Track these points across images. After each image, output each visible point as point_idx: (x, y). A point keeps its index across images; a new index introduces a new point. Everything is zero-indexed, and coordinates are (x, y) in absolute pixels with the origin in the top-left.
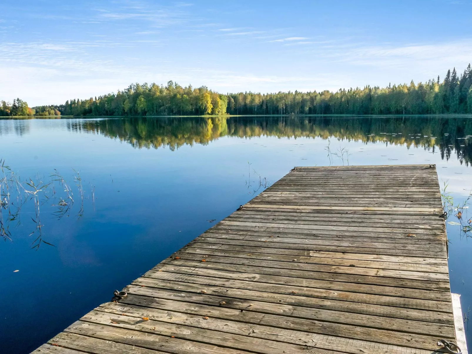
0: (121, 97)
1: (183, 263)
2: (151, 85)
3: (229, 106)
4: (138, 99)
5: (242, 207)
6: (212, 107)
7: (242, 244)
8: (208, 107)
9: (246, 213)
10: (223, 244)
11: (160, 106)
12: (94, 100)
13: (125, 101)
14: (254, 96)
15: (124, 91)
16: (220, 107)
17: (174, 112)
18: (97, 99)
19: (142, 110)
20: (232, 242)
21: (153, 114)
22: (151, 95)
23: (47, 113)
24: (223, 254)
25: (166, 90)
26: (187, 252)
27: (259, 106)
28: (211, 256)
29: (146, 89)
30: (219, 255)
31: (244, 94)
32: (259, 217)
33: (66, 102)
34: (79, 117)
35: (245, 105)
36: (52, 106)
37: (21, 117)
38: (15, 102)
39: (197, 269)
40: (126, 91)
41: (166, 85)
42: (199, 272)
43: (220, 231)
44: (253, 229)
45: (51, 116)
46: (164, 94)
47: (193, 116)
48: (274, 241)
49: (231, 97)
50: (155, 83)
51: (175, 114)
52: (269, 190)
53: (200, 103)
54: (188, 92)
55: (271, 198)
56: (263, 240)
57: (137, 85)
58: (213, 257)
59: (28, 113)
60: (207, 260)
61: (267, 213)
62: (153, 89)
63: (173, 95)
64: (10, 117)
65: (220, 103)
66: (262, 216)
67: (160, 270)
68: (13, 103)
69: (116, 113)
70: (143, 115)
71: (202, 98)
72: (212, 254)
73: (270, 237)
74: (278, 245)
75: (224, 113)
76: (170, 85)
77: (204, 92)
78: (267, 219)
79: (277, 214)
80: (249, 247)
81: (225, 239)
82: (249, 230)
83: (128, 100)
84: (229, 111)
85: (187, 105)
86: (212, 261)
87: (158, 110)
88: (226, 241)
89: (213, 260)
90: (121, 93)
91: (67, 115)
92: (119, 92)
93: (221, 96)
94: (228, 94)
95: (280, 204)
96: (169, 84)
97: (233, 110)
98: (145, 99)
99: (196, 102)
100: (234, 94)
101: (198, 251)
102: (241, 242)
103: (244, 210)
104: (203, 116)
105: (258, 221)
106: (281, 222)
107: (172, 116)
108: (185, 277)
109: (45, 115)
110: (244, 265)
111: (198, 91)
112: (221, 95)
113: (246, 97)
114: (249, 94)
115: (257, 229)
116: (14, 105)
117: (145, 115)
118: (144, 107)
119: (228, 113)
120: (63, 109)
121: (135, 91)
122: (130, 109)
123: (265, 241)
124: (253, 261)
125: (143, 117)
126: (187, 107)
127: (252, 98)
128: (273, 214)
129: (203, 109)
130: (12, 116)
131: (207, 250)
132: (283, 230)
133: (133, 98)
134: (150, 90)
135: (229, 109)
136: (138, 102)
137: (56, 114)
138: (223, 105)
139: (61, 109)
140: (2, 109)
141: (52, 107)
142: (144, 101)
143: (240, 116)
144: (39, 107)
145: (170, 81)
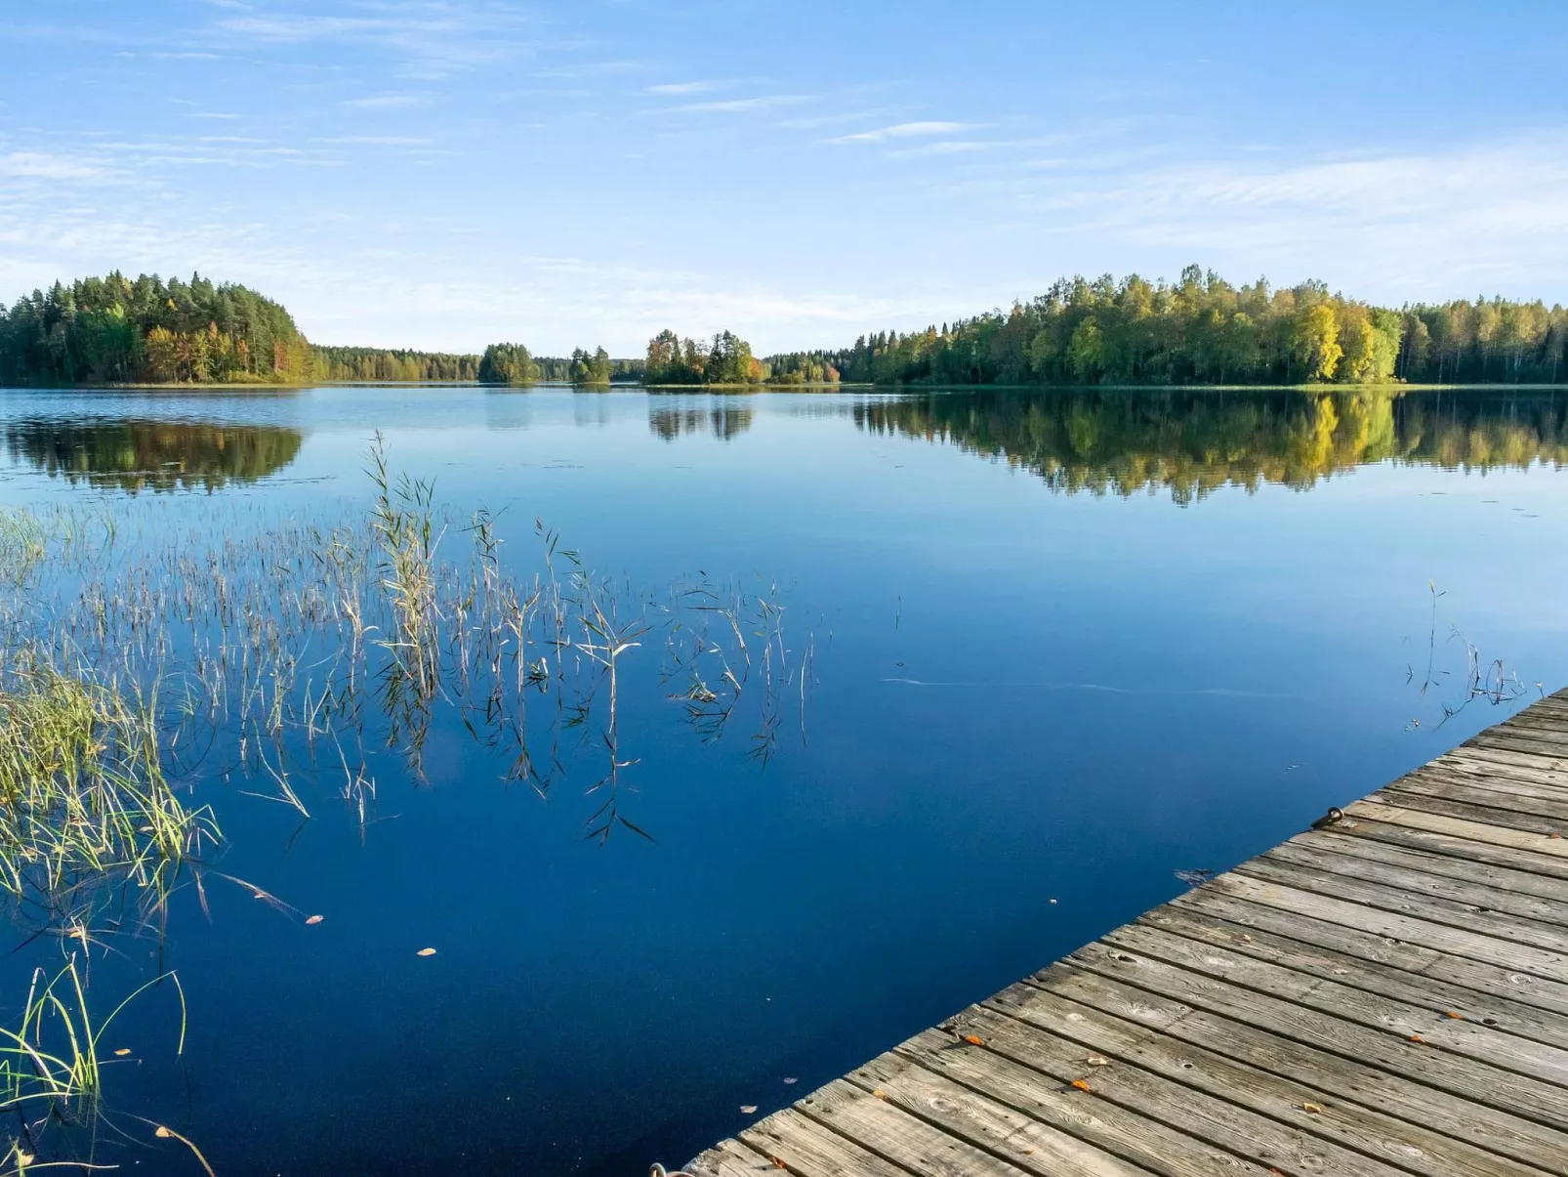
0: (1022, 325)
1: (987, 1072)
2: (1124, 280)
3: (1407, 351)
4: (1076, 329)
5: (1337, 815)
6: (1341, 354)
7: (1289, 1026)
8: (1325, 356)
9: (1352, 851)
10: (1196, 1007)
11: (1150, 353)
12: (939, 334)
13: (1034, 337)
14: (1512, 314)
15: (1032, 303)
16: (1371, 354)
17: (1197, 372)
18: (950, 330)
19: (1087, 367)
20: (1243, 1004)
21: (1123, 380)
22: (1123, 317)
23: (802, 375)
24: (1178, 1070)
25: (1176, 296)
26: (1026, 1013)
27: (1533, 351)
28: (1124, 1067)
29: (1106, 295)
30: (1161, 1069)
31: (1473, 304)
32: (1409, 880)
33: (858, 341)
34: (891, 387)
35: (1475, 346)
36: (818, 353)
37: (731, 386)
38: (719, 343)
39: (1035, 1129)
40: (1039, 302)
41: (1174, 279)
42: (1038, 1152)
43: (1203, 928)
44: (1367, 950)
45: (813, 384)
46: (1166, 312)
47: (1264, 388)
48: (1462, 1048)
49: (1418, 318)
50: (1137, 274)
51: (1200, 380)
52: (1490, 740)
53: (1292, 342)
54: (1254, 302)
55: (1496, 785)
56: (1403, 1024)
57: (1077, 282)
58: (1134, 1071)
59: (750, 375)
60: (1098, 1084)
61: (1459, 869)
62: (1131, 295)
63: (1196, 316)
64: (703, 386)
65: (1370, 342)
66: (1427, 879)
67: (881, 1088)
68: (711, 344)
69: (1002, 376)
70: (1090, 383)
71: (1304, 324)
72: (1130, 1054)
73: (1446, 1015)
74: (1476, 1080)
75: (1382, 375)
76: (1189, 280)
77: (1312, 302)
78: (1452, 904)
79: (1508, 880)
80: (1321, 1057)
81: (1215, 977)
82: (1344, 948)
83: (1043, 333)
84: (1404, 368)
85: (1245, 348)
86: (1116, 1097)
87: (1143, 365)
88: (1218, 991)
89: (1124, 1094)
90: (1023, 312)
91: (857, 381)
92: (1018, 307)
93: (1378, 314)
94: (1405, 306)
95: (1535, 826)
96: (1187, 277)
97: (1422, 365)
98: (1101, 328)
99: (1280, 337)
100: (1429, 305)
101: (1075, 1023)
102: (1284, 1014)
103: (1345, 831)
104: (1301, 388)
105: (1399, 908)
106: (1520, 933)
107: (1188, 388)
108: (967, 1160)
109: (796, 382)
110: (1268, 1167)
111: (1291, 300)
112: (1379, 310)
113: (1479, 316)
114: (1495, 306)
115: (1385, 952)
116: (716, 353)
117: (1097, 383)
118: (1094, 357)
119: (1398, 377)
120: (846, 361)
121: (1069, 303)
122: (1048, 364)
123: (1411, 1034)
124: (1323, 1150)
125: (1092, 387)
126: (1248, 356)
127: (1503, 321)
128: (1486, 880)
129: (1306, 361)
130: (708, 384)
131: (1113, 1027)
132: (1524, 988)
133: (1063, 327)
134: (1119, 300)
135: (1405, 362)
136: (1077, 338)
137: (827, 379)
138: (1381, 346)
139: (843, 363)
140: (685, 363)
141: (817, 357)
142: (1097, 337)
143: (1449, 387)
144: (782, 357)
145: (1192, 267)
